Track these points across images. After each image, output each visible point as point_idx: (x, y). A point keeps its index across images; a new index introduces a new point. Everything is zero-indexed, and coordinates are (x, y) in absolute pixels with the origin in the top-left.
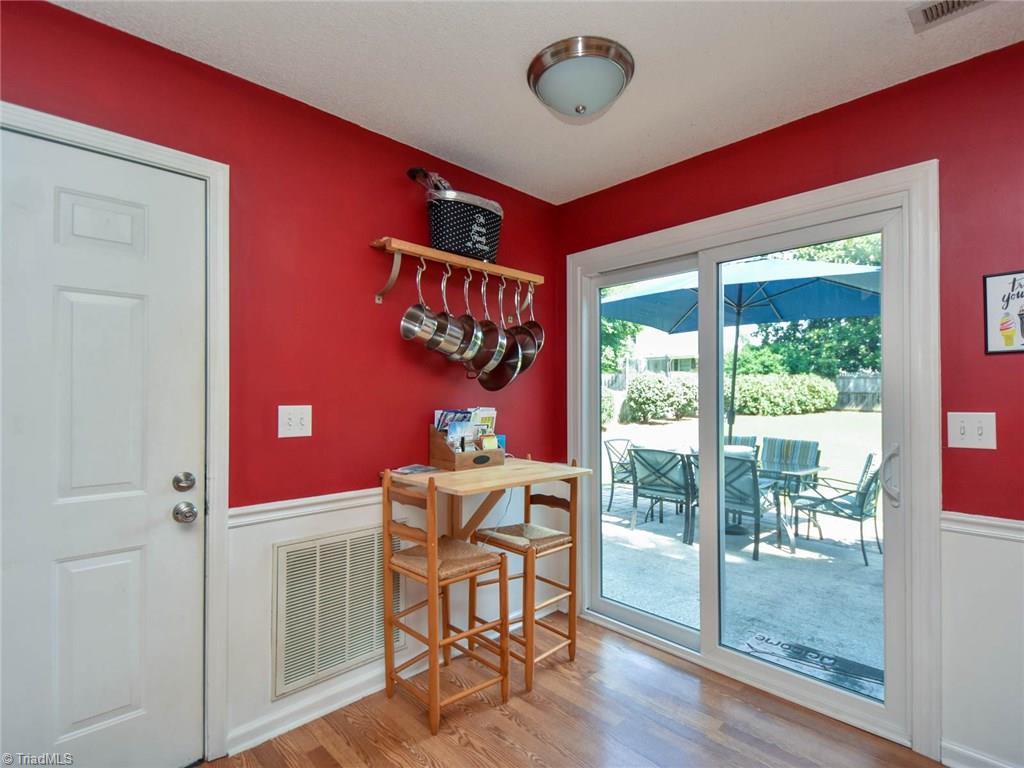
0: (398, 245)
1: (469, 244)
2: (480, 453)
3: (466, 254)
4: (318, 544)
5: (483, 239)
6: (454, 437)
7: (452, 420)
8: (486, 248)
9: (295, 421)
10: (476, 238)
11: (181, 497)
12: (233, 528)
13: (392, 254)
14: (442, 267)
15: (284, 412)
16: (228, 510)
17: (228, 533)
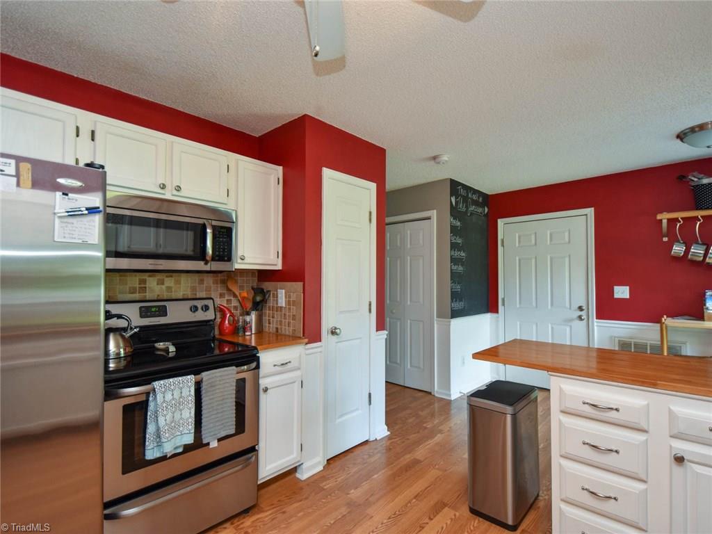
0: (664, 217)
4: (633, 341)
6: (709, 305)
9: (622, 292)
11: (581, 313)
12: (597, 326)
13: (661, 220)
14: (696, 218)
15: (617, 289)
16: (595, 320)
17: (596, 328)
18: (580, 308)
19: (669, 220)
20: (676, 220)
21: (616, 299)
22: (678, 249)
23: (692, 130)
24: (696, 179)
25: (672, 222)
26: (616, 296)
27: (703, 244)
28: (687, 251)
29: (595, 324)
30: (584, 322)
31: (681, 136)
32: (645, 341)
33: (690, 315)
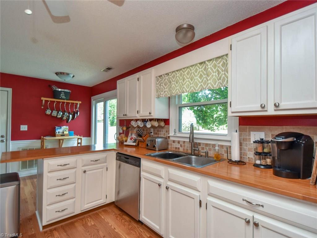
0: (44, 99)
1: (60, 97)
2: (63, 134)
3: (60, 99)
4: (28, 148)
5: (64, 96)
6: (57, 131)
7: (58, 128)
8: (65, 98)
9: (24, 128)
10: (62, 96)
11: (2, 139)
12: (11, 144)
13: (42, 100)
14: (54, 102)
15: (22, 126)
16: (11, 141)
17: (11, 145)
18: (2, 136)
19: (45, 101)
20: (48, 101)
21: (22, 131)
22: (48, 112)
23: (61, 73)
24: (55, 88)
25: (46, 101)
26: (21, 130)
27: (56, 111)
28: (51, 113)
29: (11, 143)
30: (4, 143)
31: (57, 74)
32: (33, 148)
33: (50, 135)
